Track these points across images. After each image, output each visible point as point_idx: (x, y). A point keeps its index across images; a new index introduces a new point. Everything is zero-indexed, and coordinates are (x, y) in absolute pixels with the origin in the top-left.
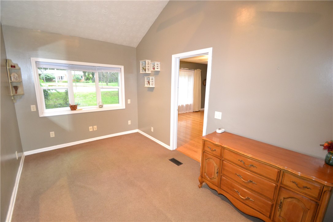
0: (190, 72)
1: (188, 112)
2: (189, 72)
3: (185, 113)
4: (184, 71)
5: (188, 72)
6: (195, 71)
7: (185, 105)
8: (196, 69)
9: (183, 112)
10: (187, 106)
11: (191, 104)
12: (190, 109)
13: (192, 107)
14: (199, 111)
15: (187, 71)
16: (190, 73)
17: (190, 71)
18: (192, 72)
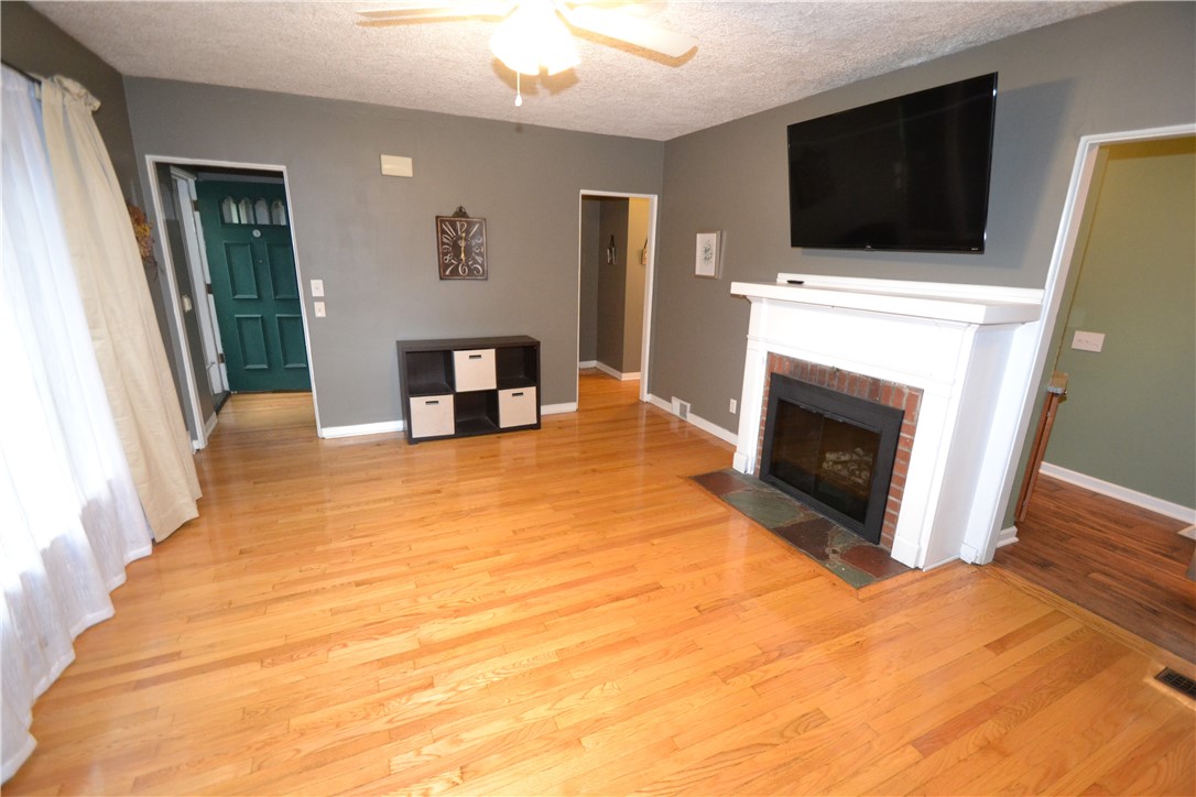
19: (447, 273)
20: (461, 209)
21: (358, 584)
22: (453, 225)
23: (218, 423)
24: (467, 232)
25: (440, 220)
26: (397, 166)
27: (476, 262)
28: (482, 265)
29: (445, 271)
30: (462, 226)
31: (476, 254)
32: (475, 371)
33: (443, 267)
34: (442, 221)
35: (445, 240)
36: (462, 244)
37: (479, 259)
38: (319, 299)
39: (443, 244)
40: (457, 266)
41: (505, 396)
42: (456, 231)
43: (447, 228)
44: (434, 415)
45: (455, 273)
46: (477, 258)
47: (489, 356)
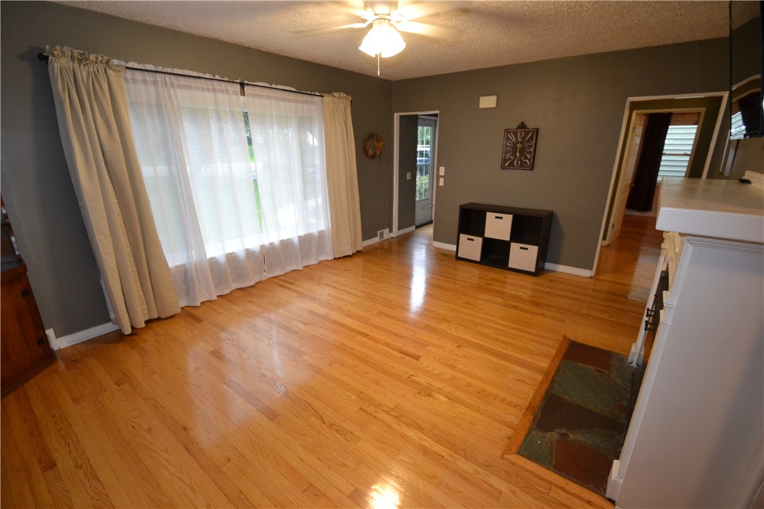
0: (303, 102)
1: (313, 262)
2: (299, 105)
3: (301, 268)
4: (277, 99)
5: (292, 105)
6: (327, 98)
7: (296, 241)
8: (330, 92)
9: (294, 267)
10: (306, 240)
11: (321, 233)
12: (321, 249)
13: (328, 243)
14: (358, 252)
15: (290, 101)
16: (305, 106)
17: (305, 98)
18: (313, 103)
19: (506, 165)
20: (523, 123)
21: (346, 292)
22: (515, 133)
23: (413, 231)
24: (524, 138)
25: (507, 131)
26: (488, 102)
27: (526, 158)
28: (529, 160)
29: (505, 163)
30: (521, 134)
31: (527, 152)
32: (498, 227)
33: (504, 161)
34: (508, 133)
35: (508, 144)
36: (519, 146)
37: (528, 156)
38: (441, 177)
39: (506, 146)
40: (514, 161)
41: (515, 247)
42: (517, 138)
43: (512, 137)
44: (471, 247)
45: (511, 164)
46: (527, 155)
47: (508, 219)
